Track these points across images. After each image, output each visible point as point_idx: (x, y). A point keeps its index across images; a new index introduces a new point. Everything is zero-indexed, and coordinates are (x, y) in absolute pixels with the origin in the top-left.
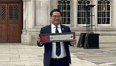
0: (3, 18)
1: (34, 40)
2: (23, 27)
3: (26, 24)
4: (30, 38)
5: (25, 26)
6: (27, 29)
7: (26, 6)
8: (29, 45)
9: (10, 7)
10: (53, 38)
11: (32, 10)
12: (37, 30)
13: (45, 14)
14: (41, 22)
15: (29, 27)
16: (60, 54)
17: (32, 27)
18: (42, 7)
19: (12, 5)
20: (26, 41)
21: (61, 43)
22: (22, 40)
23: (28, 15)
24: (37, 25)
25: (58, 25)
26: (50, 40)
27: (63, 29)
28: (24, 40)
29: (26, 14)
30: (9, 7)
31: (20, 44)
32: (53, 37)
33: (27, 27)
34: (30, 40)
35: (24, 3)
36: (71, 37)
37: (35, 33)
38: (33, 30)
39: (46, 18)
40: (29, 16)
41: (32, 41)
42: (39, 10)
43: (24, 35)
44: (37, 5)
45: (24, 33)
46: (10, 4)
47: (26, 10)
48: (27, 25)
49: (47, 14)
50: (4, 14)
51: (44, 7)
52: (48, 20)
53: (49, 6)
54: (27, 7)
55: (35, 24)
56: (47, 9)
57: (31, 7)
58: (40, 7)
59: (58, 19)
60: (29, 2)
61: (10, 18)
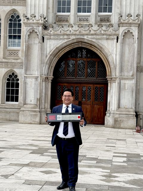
0: (88, 98)
1: (117, 123)
2: (107, 109)
3: (110, 106)
4: (113, 120)
5: (109, 108)
6: (111, 111)
7: (111, 87)
8: (112, 128)
9: (96, 88)
10: (60, 118)
11: (116, 92)
12: (120, 112)
13: (129, 96)
14: (125, 104)
15: (113, 109)
16: (67, 134)
17: (115, 110)
18: (127, 89)
19: (98, 86)
20: (109, 124)
21: (69, 123)
22: (106, 122)
23: (112, 96)
24: (121, 107)
25: (68, 105)
26: (58, 120)
27: (74, 109)
28: (107, 123)
29: (110, 96)
30: (94, 88)
31: (103, 126)
32: (60, 116)
33: (110, 109)
34: (114, 122)
35: (109, 84)
36: (79, 117)
37: (118, 115)
38: (117, 112)
39: (131, 101)
40: (113, 98)
41: (114, 124)
42: (123, 92)
43: (107, 117)
44: (121, 87)
45: (108, 115)
46: (96, 86)
47: (110, 92)
48: (111, 108)
49: (131, 97)
50: (89, 95)
51: (129, 89)
52: (133, 103)
53: (134, 88)
54: (112, 89)
55: (119, 107)
56: (132, 92)
57: (116, 89)
58: (125, 89)
59: (68, 99)
60: (114, 83)
61: (95, 99)
